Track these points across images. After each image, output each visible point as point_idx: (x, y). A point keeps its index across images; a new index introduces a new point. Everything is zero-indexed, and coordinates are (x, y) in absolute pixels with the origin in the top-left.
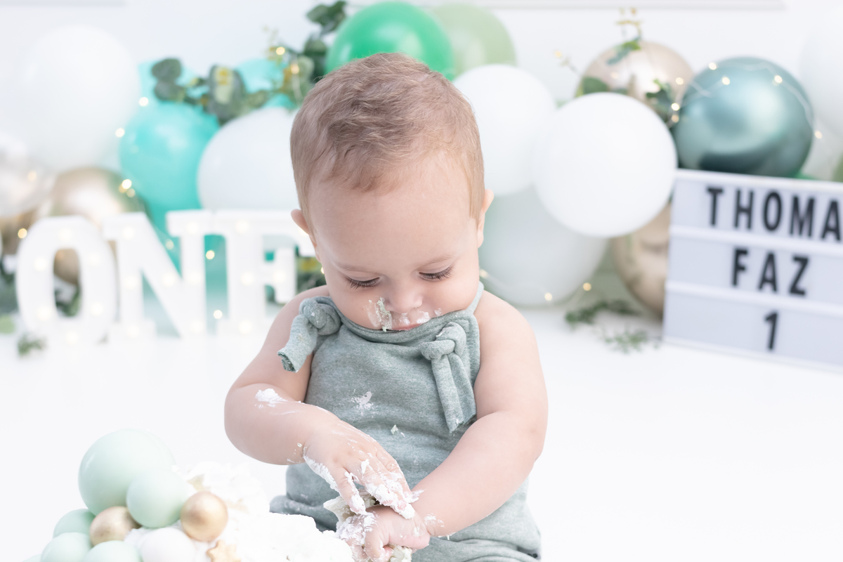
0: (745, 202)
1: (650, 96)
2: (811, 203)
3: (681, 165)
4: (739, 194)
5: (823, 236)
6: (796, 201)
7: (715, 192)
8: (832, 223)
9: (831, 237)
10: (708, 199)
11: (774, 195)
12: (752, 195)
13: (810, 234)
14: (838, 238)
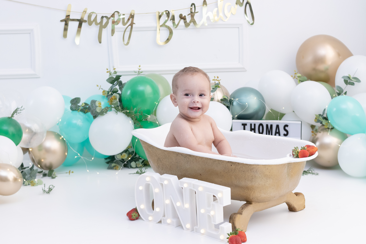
0: (253, 127)
1: (221, 100)
2: (271, 126)
3: (233, 119)
4: (251, 125)
5: (275, 135)
6: (267, 126)
7: (244, 125)
8: (277, 131)
9: (277, 134)
10: (243, 126)
11: (261, 125)
12: (255, 125)
13: (272, 135)
14: (279, 135)
